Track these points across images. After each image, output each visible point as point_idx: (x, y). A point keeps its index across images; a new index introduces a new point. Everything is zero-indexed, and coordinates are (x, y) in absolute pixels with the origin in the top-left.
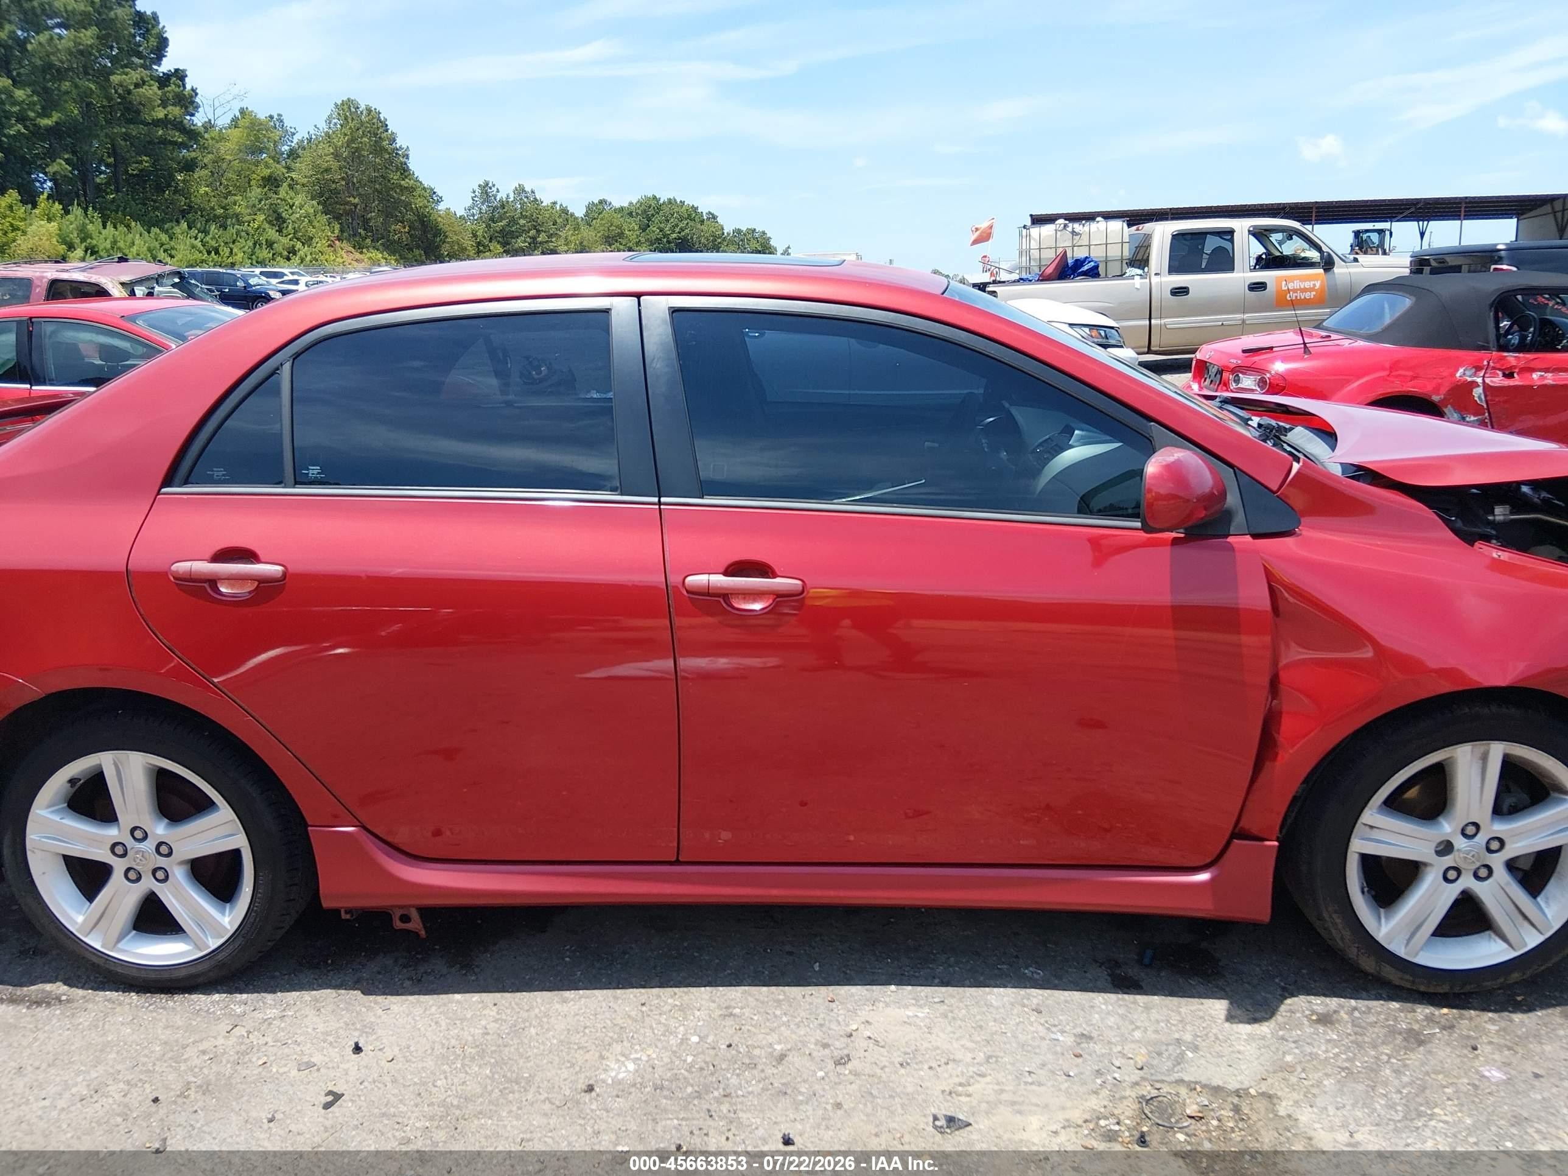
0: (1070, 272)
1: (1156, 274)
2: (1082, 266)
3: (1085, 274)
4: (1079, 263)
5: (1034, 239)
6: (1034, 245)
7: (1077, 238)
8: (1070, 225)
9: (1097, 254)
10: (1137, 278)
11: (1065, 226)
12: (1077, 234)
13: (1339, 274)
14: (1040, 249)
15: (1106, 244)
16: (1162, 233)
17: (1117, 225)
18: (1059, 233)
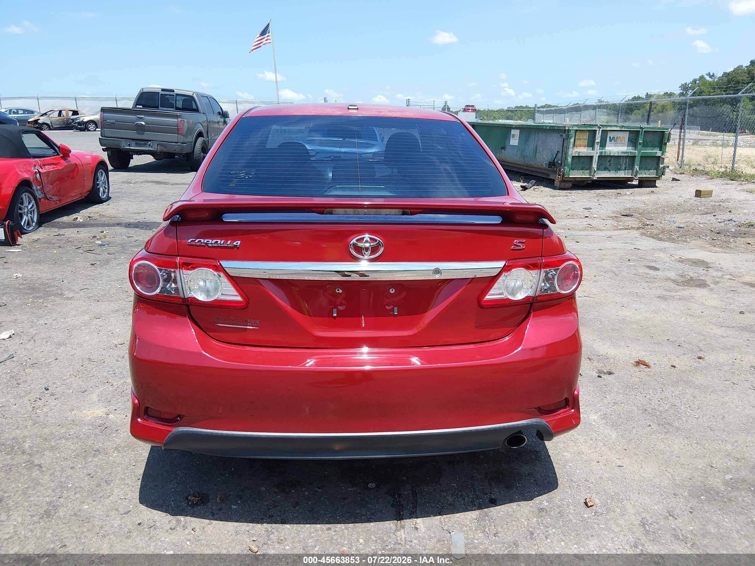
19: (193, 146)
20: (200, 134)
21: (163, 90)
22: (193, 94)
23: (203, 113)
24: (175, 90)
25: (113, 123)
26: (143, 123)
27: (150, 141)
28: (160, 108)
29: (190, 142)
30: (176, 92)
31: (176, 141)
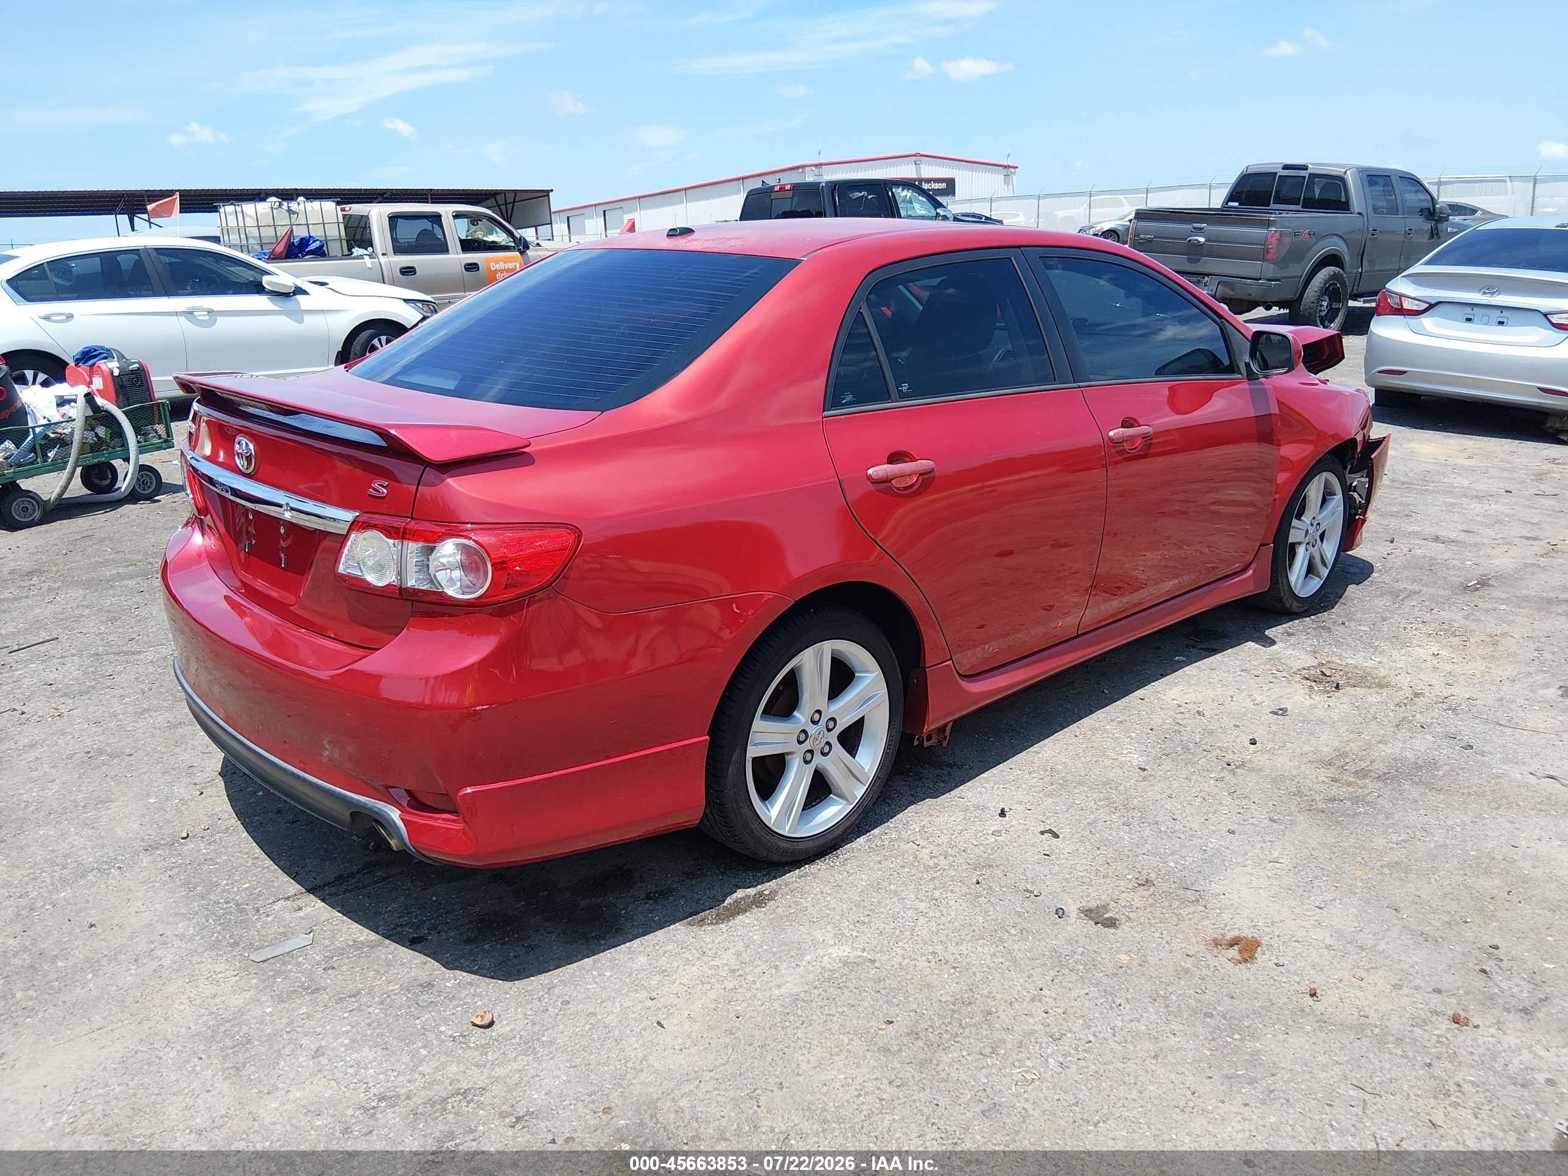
0: (296, 251)
1: (383, 254)
2: (308, 245)
3: (312, 252)
4: (305, 242)
5: (251, 217)
6: (250, 222)
7: (294, 216)
8: (285, 203)
9: (317, 232)
10: (367, 258)
11: (280, 204)
12: (294, 213)
13: (532, 256)
14: (258, 227)
15: (324, 224)
16: (378, 214)
17: (329, 206)
18: (275, 211)
19: (1301, 286)
20: (1332, 259)
21: (1286, 167)
22: (1345, 172)
23: (1359, 214)
24: (1310, 166)
25: (1149, 241)
26: (1202, 240)
27: (1208, 275)
28: (1272, 206)
29: (1298, 277)
30: (1312, 169)
31: (1257, 275)
